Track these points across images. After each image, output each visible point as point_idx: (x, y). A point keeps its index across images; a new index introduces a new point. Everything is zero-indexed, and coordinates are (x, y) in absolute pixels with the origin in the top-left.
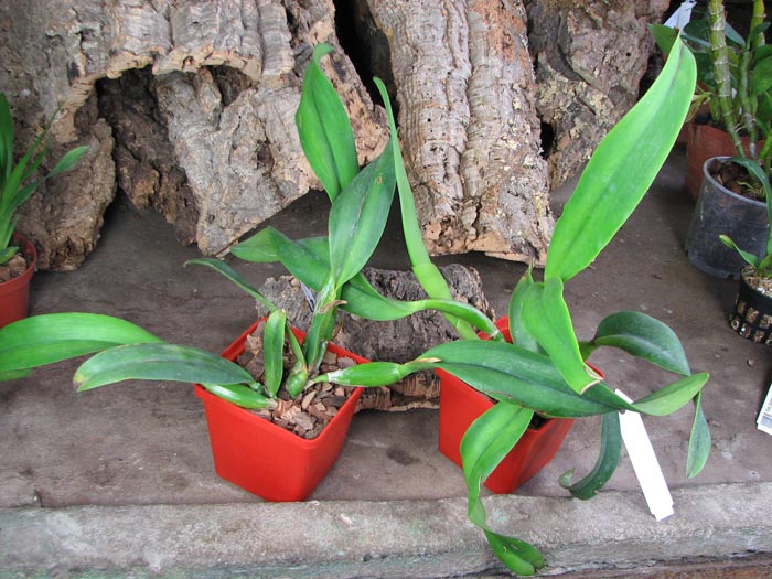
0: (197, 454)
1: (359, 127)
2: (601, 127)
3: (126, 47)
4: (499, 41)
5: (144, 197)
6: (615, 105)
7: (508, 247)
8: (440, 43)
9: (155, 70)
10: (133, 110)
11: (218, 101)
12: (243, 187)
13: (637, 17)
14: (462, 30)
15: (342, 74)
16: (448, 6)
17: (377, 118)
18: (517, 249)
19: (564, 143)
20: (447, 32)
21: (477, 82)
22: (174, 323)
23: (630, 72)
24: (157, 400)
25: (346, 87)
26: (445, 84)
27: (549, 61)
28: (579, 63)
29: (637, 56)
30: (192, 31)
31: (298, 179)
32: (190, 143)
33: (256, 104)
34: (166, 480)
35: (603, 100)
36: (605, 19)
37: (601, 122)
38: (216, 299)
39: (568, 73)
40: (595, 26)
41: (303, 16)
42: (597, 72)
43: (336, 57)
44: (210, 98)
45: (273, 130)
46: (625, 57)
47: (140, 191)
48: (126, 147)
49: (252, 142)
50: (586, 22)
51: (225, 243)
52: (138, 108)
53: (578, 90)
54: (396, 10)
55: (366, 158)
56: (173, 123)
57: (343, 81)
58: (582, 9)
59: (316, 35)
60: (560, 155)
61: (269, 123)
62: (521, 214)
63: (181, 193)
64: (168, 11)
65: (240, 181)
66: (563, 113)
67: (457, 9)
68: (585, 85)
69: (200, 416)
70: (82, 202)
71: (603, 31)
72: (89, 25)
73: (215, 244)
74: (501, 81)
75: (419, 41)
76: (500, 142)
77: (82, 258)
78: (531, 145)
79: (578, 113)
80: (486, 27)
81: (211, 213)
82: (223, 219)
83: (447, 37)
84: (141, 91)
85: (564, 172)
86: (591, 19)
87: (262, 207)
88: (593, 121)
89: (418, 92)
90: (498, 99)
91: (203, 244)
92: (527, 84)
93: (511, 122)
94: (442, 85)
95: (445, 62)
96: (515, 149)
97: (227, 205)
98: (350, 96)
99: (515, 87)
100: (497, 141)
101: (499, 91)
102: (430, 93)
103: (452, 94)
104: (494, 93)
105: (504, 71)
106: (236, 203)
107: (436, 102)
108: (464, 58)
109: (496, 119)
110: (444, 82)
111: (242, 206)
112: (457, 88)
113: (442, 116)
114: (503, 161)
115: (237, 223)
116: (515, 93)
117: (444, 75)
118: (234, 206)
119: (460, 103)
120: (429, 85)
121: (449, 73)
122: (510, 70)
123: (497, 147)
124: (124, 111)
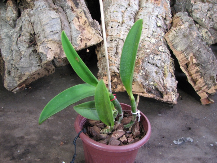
1: (84, 29)
11: (14, 15)
12: (22, 57)
15: (77, 4)
17: (92, 25)
21: (140, 13)
25: (79, 10)
31: (47, 52)
32: (3, 36)
33: (30, 15)
38: (11, 112)
44: (11, 13)
45: (37, 27)
49: (28, 34)
51: (16, 85)
55: (86, 44)
57: (77, 8)
61: (35, 24)
65: (21, 53)
73: (11, 85)
74: (152, 13)
81: (9, 70)
87: (31, 67)
89: (109, 15)
90: (149, 20)
91: (6, 85)
92: (166, 16)
93: (154, 30)
94: (121, 13)
95: (125, 4)
96: (154, 43)
97: (15, 65)
98: (80, 15)
99: (159, 16)
100: (145, 38)
101: (150, 17)
102: (114, 16)
103: (126, 16)
104: (147, 18)
105: (154, 10)
106: (18, 64)
107: (116, 20)
108: (135, 3)
109: (146, 29)
110: (123, 12)
111: (20, 66)
112: (129, 14)
113: (119, 26)
114: (146, 47)
115: (19, 74)
116: (159, 19)
117: (124, 9)
118: (17, 66)
119: (128, 20)
120: (115, 13)
121: (126, 9)
122: (158, 9)
123: (144, 41)
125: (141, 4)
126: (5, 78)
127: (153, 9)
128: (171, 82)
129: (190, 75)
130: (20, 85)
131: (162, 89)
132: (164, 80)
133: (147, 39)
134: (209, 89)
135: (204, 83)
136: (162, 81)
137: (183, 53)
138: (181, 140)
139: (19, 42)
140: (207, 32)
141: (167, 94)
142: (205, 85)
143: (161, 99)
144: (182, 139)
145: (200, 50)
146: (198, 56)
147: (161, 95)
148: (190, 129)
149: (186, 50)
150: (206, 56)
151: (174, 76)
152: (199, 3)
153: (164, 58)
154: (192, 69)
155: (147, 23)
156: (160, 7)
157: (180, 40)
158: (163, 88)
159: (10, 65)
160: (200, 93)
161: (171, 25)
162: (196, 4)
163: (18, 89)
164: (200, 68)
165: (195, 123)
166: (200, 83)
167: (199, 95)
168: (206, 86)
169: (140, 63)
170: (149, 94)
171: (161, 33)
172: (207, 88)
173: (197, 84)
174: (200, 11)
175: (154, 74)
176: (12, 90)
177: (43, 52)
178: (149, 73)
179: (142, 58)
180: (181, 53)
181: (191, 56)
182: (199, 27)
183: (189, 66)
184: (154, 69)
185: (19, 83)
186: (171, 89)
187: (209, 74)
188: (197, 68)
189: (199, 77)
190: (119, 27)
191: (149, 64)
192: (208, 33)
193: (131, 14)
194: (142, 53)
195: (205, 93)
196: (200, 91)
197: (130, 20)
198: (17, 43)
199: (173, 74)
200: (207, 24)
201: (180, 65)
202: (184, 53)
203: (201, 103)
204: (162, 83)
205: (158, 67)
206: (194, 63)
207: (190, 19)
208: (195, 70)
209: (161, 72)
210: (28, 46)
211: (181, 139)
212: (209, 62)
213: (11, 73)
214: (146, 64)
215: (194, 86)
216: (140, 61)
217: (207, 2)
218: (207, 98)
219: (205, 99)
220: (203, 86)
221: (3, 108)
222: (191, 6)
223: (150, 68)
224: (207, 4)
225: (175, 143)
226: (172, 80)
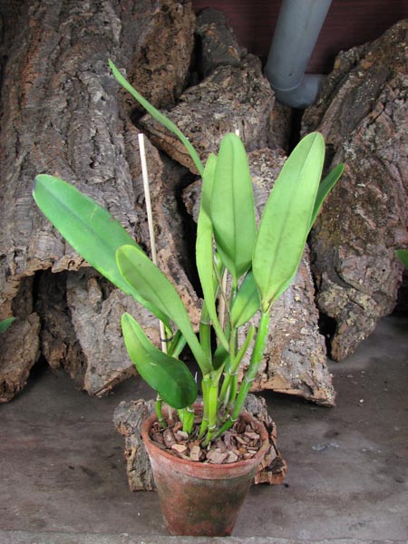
0: (57, 508)
1: (188, 311)
2: (369, 318)
3: (36, 256)
5: (56, 360)
6: (378, 303)
7: (289, 385)
9: (53, 270)
10: (55, 309)
11: (100, 297)
12: (113, 348)
13: (387, 247)
15: (177, 280)
17: (199, 305)
18: (295, 387)
19: (342, 328)
22: (63, 434)
23: (386, 281)
24: (40, 476)
25: (180, 287)
27: (330, 277)
28: (348, 276)
29: (390, 271)
32: (83, 323)
33: (121, 297)
34: (31, 522)
35: (368, 300)
36: (365, 249)
37: (368, 314)
38: (95, 422)
39: (343, 284)
40: (358, 254)
42: (361, 282)
43: (174, 270)
44: (95, 295)
46: (381, 272)
47: (54, 357)
48: (49, 331)
49: (119, 320)
50: (352, 251)
51: (102, 385)
52: (58, 307)
53: (350, 294)
56: (74, 313)
57: (178, 284)
58: (348, 244)
59: (161, 256)
60: (341, 337)
62: (299, 365)
63: (79, 358)
65: (110, 344)
66: (341, 310)
68: (354, 291)
69: (66, 486)
70: (15, 359)
71: (364, 257)
72: (19, 248)
73: (95, 386)
76: (283, 319)
77: (13, 395)
78: (307, 322)
79: (351, 309)
81: (93, 366)
82: (100, 369)
84: (61, 298)
85: (345, 348)
86: (355, 250)
87: (124, 361)
88: (363, 313)
92: (306, 286)
97: (102, 360)
98: (182, 293)
106: (107, 358)
111: (110, 360)
115: (108, 371)
116: (297, 291)
118: (106, 360)
124: (49, 309)
126: (86, 377)
130: (106, 387)
138: (321, 446)
139: (107, 330)
159: (95, 360)
163: (103, 391)
176: (96, 393)
185: (106, 382)
198: (105, 332)
211: (323, 444)
213: (96, 369)
221: (82, 417)
225: (315, 449)
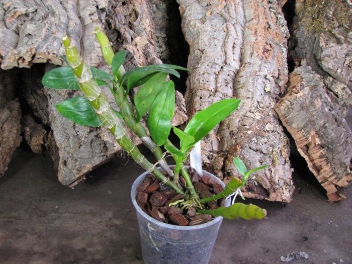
4: (262, 47)
5: (37, 145)
8: (219, 49)
9: (3, 67)
12: (82, 144)
14: (236, 42)
16: (229, 26)
20: (224, 42)
21: (241, 74)
26: (217, 75)
30: (26, 39)
31: (114, 140)
32: (56, 114)
38: (67, 214)
39: (320, 72)
41: (127, 33)
43: (150, 59)
51: (73, 178)
54: (195, 29)
59: (136, 45)
64: (18, 28)
65: (80, 139)
67: (235, 28)
68: (331, 79)
73: (67, 179)
74: (258, 73)
75: (206, 48)
80: (254, 39)
81: (65, 159)
82: (70, 163)
83: (224, 45)
87: (94, 157)
88: (337, 102)
89: (197, 80)
90: (254, 84)
91: (60, 179)
92: (279, 74)
93: (259, 100)
94: (214, 75)
95: (220, 61)
96: (259, 119)
97: (72, 155)
99: (268, 77)
100: (246, 113)
101: (255, 80)
102: (205, 80)
103: (220, 81)
104: (251, 81)
105: (262, 67)
106: (76, 154)
107: (207, 86)
108: (235, 58)
109: (249, 98)
110: (217, 73)
111: (80, 156)
112: (224, 77)
113: (210, 95)
114: (247, 127)
115: (77, 167)
116: (268, 81)
117: (218, 68)
118: (75, 156)
119: (224, 87)
120: (206, 75)
121: (222, 68)
122: (267, 66)
123: (245, 117)
124: (32, 94)
125: (244, 57)
126: (59, 168)
127: (260, 66)
128: (283, 172)
129: (312, 161)
130: (79, 178)
131: (267, 185)
132: (272, 171)
133: (249, 114)
134: (338, 181)
135: (331, 171)
136: (268, 173)
137: (301, 130)
138: (291, 256)
139: (77, 125)
140: (344, 89)
141: (275, 191)
142: (332, 175)
143: (266, 198)
144: (294, 254)
145: (326, 125)
146: (322, 134)
147: (267, 193)
148: (306, 239)
149: (305, 127)
150: (335, 133)
151: (289, 161)
152: (332, 45)
153: (273, 141)
154: (315, 152)
155: (250, 90)
156: (270, 62)
157: (297, 113)
158: (269, 184)
159: (66, 154)
160: (326, 186)
161: (286, 86)
162: (327, 46)
163: (76, 183)
164: (326, 151)
165: (315, 230)
166: (325, 172)
167: (325, 188)
168: (335, 176)
169: (238, 151)
170: (250, 193)
171: (270, 104)
172: (335, 179)
173: (321, 174)
174: (334, 58)
175: (258, 165)
176: (69, 185)
177: (109, 140)
178: (250, 163)
179: (241, 144)
180: (298, 131)
181: (312, 134)
182: (333, 81)
183: (310, 148)
184: (258, 156)
185: (77, 176)
186: (281, 183)
187: (339, 160)
188: (322, 151)
189: (324, 164)
190: (211, 97)
191: (251, 151)
192: (346, 90)
193: (229, 75)
194: (241, 136)
195: (333, 186)
196: (326, 183)
197: (227, 86)
198: (74, 126)
199: (287, 159)
200: (344, 76)
201: (297, 146)
202: (303, 130)
203: (327, 198)
204: (269, 175)
205: (264, 154)
206: (317, 144)
207: (313, 78)
208: (318, 154)
209: (268, 159)
210: (89, 131)
211: (292, 254)
212: (340, 143)
213: (67, 163)
214: (247, 151)
215: (317, 176)
216: (238, 148)
217: (345, 42)
218: (336, 193)
219: (333, 194)
220: (330, 177)
221: (57, 207)
222: (320, 51)
223: (252, 156)
224: (345, 45)
225: (283, 260)
226: (284, 169)
